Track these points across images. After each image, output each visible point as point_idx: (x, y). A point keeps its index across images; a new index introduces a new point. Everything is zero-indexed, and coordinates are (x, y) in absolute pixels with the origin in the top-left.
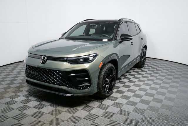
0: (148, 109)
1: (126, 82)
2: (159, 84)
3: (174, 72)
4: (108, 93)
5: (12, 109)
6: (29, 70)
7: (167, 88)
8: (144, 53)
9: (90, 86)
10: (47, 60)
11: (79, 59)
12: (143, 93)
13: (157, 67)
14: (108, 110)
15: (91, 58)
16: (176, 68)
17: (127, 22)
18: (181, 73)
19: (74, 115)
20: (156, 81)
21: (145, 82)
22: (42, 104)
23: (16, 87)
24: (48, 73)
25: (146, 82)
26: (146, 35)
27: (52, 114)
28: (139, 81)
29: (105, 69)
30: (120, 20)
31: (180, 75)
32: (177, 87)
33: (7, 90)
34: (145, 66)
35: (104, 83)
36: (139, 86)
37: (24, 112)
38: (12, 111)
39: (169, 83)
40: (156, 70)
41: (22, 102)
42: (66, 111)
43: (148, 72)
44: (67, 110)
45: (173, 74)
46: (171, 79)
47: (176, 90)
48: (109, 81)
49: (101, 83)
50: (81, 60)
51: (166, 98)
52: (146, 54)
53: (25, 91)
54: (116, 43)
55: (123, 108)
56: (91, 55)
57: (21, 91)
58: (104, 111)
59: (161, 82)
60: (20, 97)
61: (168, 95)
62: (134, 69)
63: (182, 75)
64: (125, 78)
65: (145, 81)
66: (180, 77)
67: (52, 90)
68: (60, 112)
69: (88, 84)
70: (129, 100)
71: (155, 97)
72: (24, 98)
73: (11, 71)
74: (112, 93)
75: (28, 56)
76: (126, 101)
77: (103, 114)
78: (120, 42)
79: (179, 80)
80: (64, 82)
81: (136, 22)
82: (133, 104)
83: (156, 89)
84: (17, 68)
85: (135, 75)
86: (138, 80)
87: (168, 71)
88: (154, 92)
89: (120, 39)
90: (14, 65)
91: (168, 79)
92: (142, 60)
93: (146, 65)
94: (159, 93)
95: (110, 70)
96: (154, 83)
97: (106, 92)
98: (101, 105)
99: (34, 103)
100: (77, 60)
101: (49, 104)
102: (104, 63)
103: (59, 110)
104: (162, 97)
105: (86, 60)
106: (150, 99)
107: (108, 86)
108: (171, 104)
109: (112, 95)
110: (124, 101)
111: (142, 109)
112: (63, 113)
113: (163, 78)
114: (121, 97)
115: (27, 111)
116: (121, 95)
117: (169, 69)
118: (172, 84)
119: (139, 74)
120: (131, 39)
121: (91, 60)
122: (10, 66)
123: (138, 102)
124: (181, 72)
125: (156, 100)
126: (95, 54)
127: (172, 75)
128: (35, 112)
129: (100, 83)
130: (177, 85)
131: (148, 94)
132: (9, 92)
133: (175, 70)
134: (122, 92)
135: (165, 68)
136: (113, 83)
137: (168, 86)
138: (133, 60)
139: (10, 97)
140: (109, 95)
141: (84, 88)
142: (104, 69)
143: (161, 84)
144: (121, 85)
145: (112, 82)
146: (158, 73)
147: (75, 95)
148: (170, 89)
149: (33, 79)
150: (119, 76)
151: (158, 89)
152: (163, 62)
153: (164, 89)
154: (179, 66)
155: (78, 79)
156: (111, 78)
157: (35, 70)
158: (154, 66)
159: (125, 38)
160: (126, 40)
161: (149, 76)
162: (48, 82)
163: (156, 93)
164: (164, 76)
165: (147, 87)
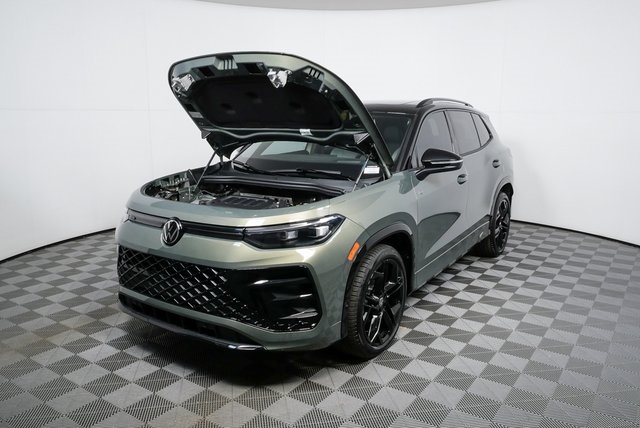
0: (509, 399)
1: (441, 305)
2: (551, 313)
3: (603, 274)
4: (378, 340)
5: (71, 386)
6: (128, 263)
7: (576, 328)
8: (504, 209)
9: (316, 320)
10: (182, 232)
11: (283, 234)
12: (496, 344)
13: (547, 255)
14: (375, 400)
15: (322, 231)
16: (611, 260)
17: (444, 110)
18: (626, 277)
19: (265, 412)
20: (540, 303)
21: (503, 307)
22: (165, 372)
23: (91, 314)
24: (186, 275)
25: (508, 306)
26: (508, 150)
27: (193, 409)
28: (485, 300)
29: (369, 264)
30: (422, 104)
31: (625, 283)
32: (610, 326)
33: (63, 323)
34: (507, 249)
35: (366, 309)
36: (484, 318)
37: (107, 398)
38: (70, 394)
39: (584, 311)
40: (542, 265)
41: (103, 363)
42: (241, 400)
43: (515, 271)
44: (243, 396)
45: (601, 279)
46: (591, 297)
47: (607, 335)
48: (381, 303)
49: (353, 311)
50: (291, 236)
51: (573, 364)
52: (508, 211)
53: (119, 327)
54: (407, 179)
55: (426, 394)
56: (322, 221)
57: (105, 326)
58: (361, 403)
59: (556, 305)
60: (98, 347)
61: (579, 353)
62: (469, 259)
63: (630, 284)
64: (440, 291)
65: (504, 302)
66: (623, 288)
67: (196, 330)
68: (219, 402)
69: (311, 313)
70: (448, 366)
71: (535, 357)
72: (113, 351)
73: (82, 261)
74: (392, 342)
75: (126, 217)
76: (437, 370)
77: (357, 414)
78: (421, 177)
79: (618, 302)
80: (234, 305)
81: (477, 107)
82: (462, 381)
83: (539, 331)
84: (100, 250)
85: (473, 280)
86: (480, 296)
87: (583, 269)
88: (534, 341)
89: (420, 164)
90: (93, 240)
91: (582, 297)
92: (497, 230)
93: (511, 245)
94: (548, 345)
95: (387, 268)
96: (536, 310)
97: (371, 337)
98: (356, 381)
99: (141, 367)
100: (278, 236)
101: (188, 372)
102: (365, 247)
103: (216, 396)
104: (560, 360)
105: (307, 236)
106: (518, 363)
107: (377, 320)
108: (588, 383)
109: (390, 349)
110: (431, 371)
111: (488, 401)
112: (228, 406)
113: (566, 292)
114: (422, 357)
115: (115, 394)
116: (421, 348)
117: (587, 261)
118: (595, 314)
119: (484, 277)
120: (458, 167)
121: (321, 234)
122: (81, 245)
123: (478, 374)
124: (628, 272)
125: (536, 369)
126: (334, 215)
127: (598, 284)
128: (140, 398)
129: (352, 309)
130: (613, 317)
131: (511, 349)
132: (67, 329)
133: (608, 264)
134: (424, 339)
135: (573, 259)
136: (394, 310)
137: (581, 319)
138: (469, 231)
139: (68, 347)
140: (382, 346)
141: (297, 325)
142: (366, 265)
143: (557, 312)
144: (423, 314)
145: (393, 304)
146: (551, 276)
147: (269, 348)
148: (587, 332)
149: (139, 292)
150: (418, 284)
151: (546, 329)
152: (568, 238)
153: (566, 330)
154: (619, 253)
155: (279, 297)
156: (388, 293)
157: (145, 265)
158: (538, 249)
159: (438, 161)
160: (442, 169)
161: (518, 283)
162: (184, 304)
163: (540, 346)
164: (570, 286)
165: (511, 324)
